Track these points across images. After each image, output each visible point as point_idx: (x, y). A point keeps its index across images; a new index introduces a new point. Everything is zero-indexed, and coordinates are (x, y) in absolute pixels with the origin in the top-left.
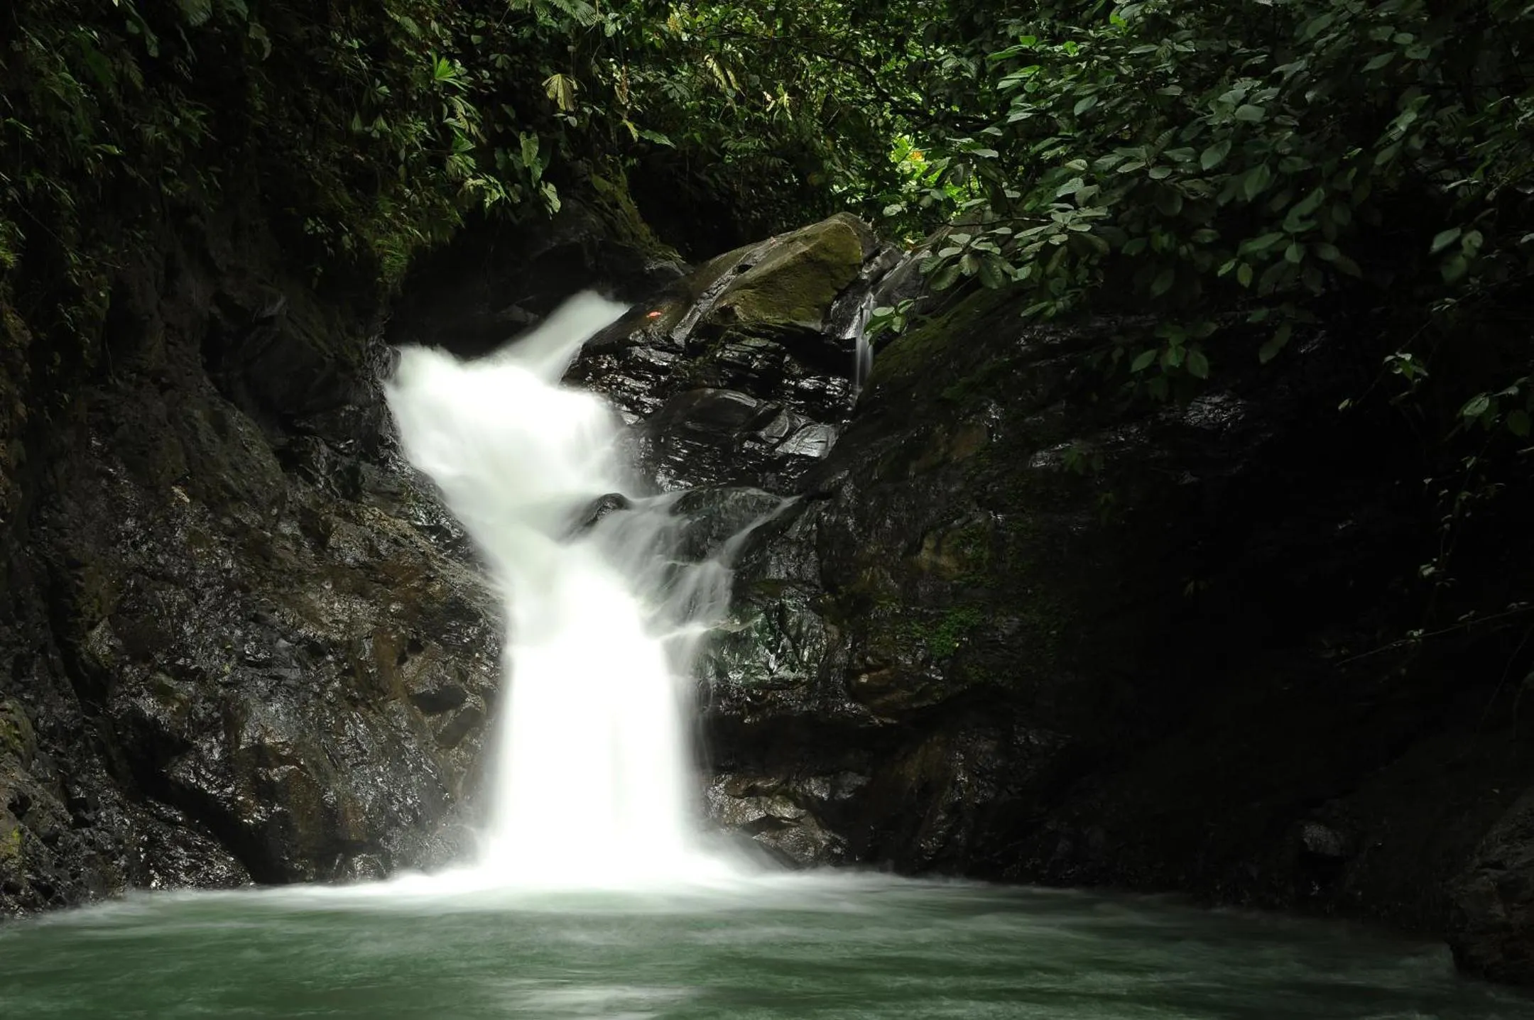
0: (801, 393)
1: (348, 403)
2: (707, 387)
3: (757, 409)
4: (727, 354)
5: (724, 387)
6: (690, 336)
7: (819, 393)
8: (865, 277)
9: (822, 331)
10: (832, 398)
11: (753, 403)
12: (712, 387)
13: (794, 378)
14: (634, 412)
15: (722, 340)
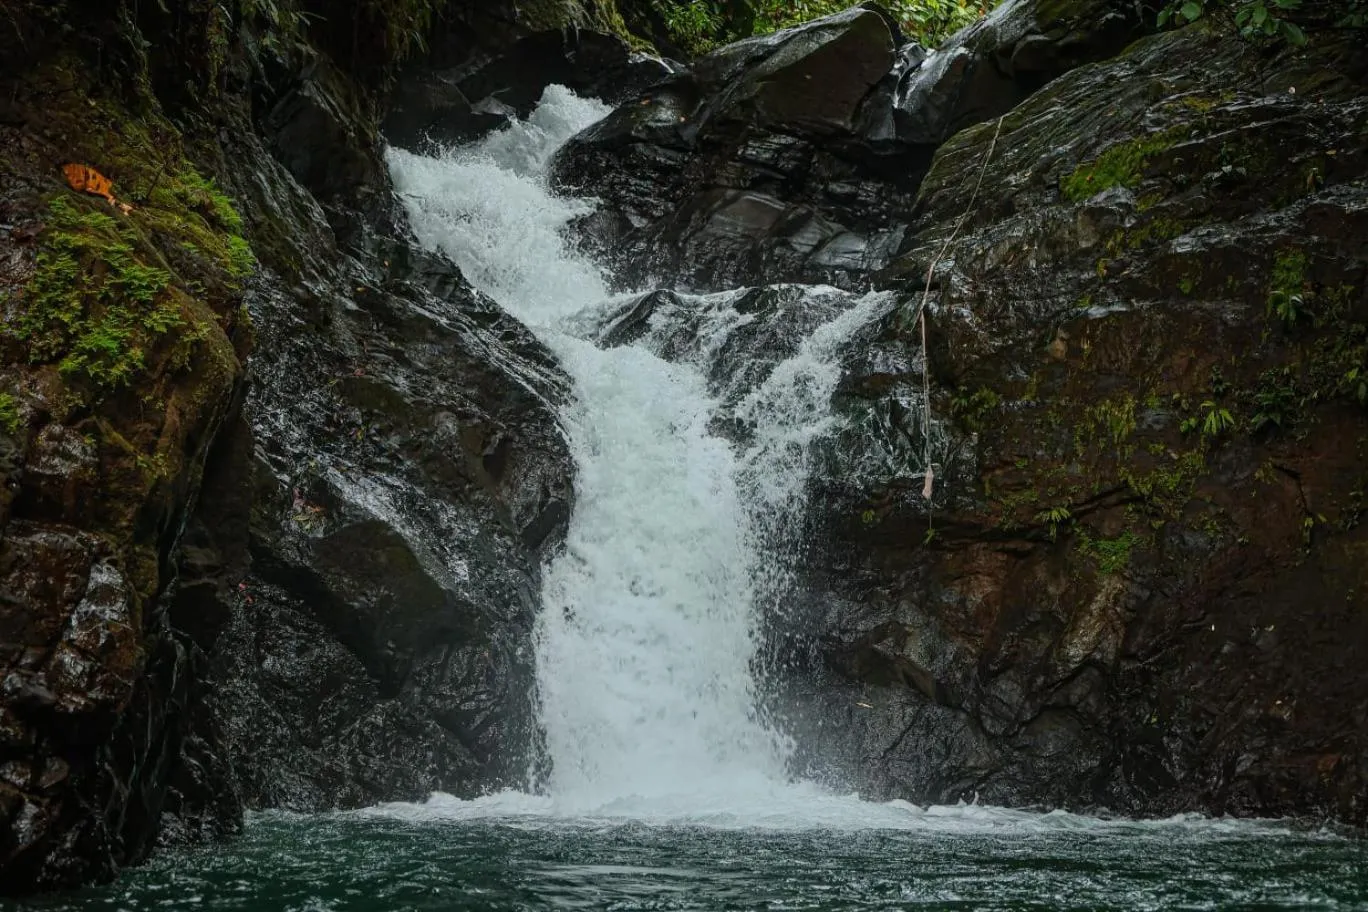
0: (831, 197)
1: (362, 184)
2: (727, 187)
3: (785, 213)
4: (750, 151)
5: (748, 189)
6: (704, 130)
7: (850, 199)
8: (895, 73)
9: (853, 130)
10: (865, 204)
11: (779, 206)
12: (733, 188)
13: (822, 181)
14: (643, 215)
15: (743, 134)
